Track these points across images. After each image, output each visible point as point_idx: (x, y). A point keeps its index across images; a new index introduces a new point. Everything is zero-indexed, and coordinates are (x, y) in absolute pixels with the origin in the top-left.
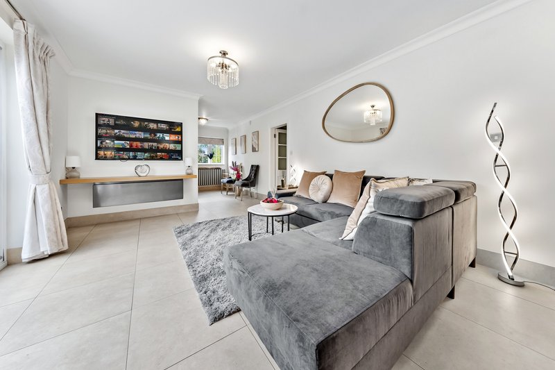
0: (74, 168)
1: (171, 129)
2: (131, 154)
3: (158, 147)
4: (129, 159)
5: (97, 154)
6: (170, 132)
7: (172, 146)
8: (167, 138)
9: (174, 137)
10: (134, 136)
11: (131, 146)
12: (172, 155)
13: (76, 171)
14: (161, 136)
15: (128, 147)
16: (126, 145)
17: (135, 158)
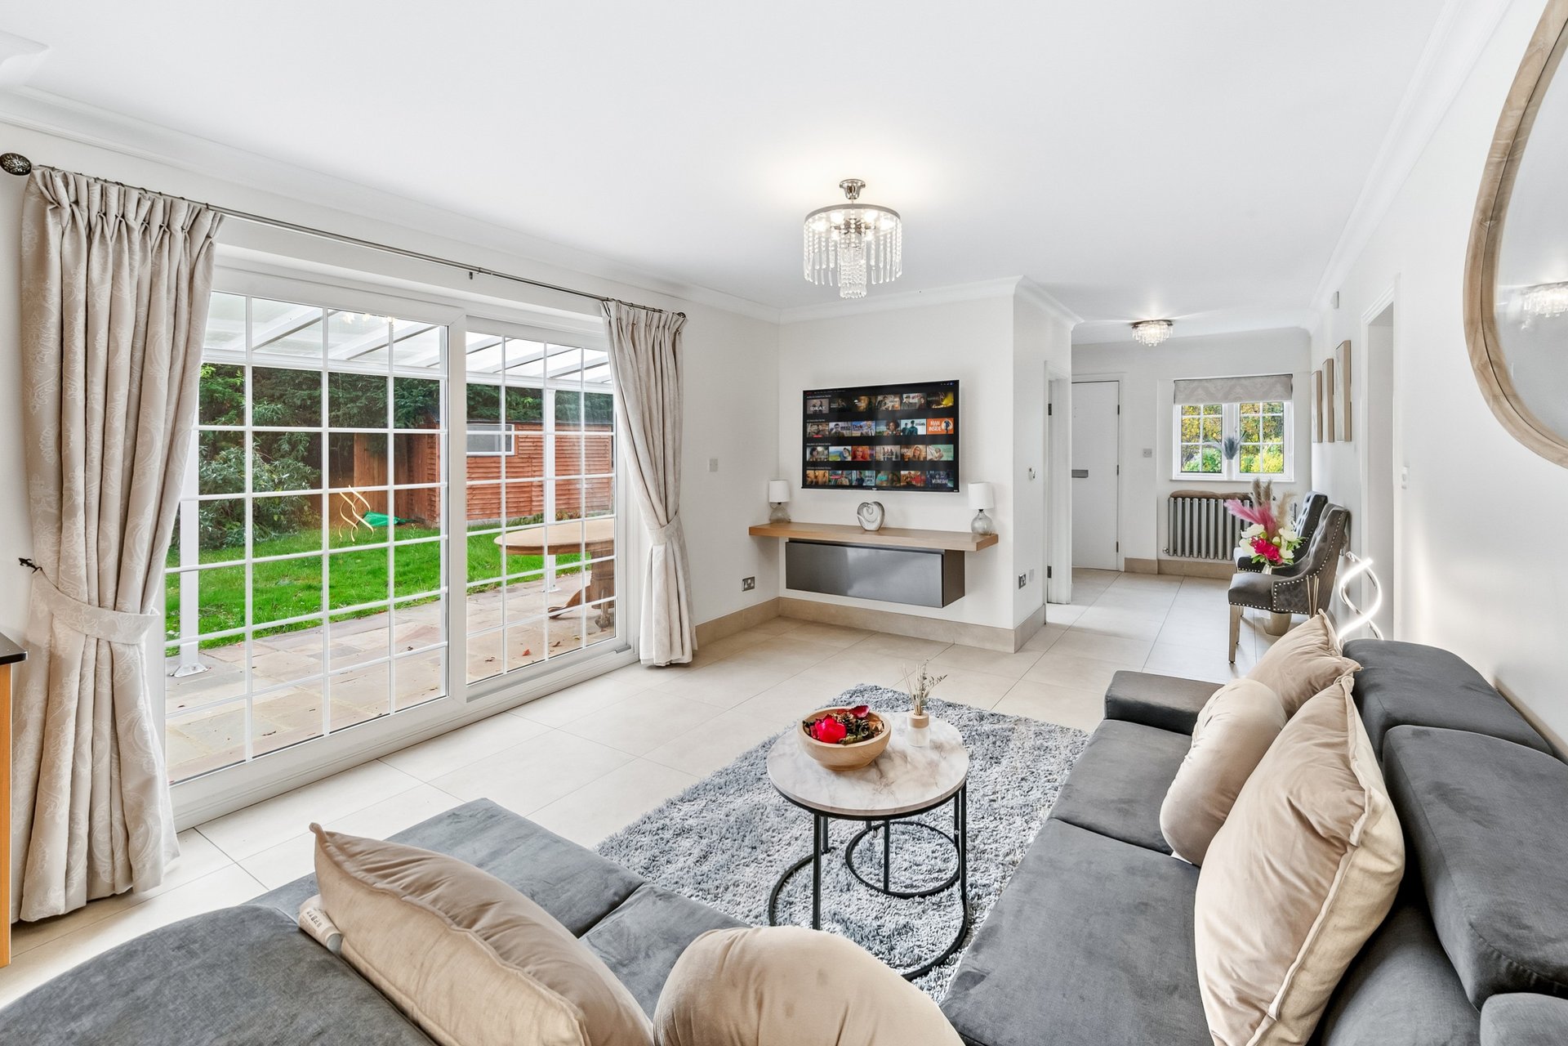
0: (780, 503)
1: (929, 404)
2: (855, 475)
3: (902, 455)
4: (850, 487)
5: (805, 476)
6: (925, 411)
7: (931, 452)
8: (921, 431)
9: (939, 426)
10: (857, 433)
11: (854, 456)
12: (933, 477)
13: (784, 510)
14: (909, 426)
15: (849, 459)
16: (846, 455)
17: (860, 485)
